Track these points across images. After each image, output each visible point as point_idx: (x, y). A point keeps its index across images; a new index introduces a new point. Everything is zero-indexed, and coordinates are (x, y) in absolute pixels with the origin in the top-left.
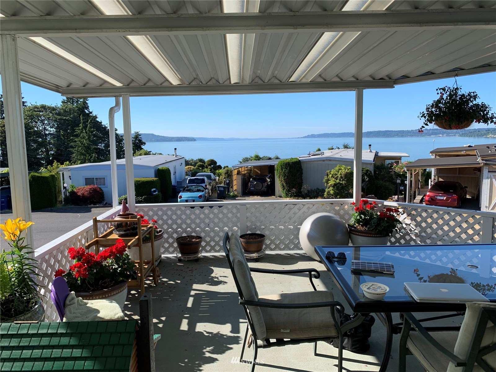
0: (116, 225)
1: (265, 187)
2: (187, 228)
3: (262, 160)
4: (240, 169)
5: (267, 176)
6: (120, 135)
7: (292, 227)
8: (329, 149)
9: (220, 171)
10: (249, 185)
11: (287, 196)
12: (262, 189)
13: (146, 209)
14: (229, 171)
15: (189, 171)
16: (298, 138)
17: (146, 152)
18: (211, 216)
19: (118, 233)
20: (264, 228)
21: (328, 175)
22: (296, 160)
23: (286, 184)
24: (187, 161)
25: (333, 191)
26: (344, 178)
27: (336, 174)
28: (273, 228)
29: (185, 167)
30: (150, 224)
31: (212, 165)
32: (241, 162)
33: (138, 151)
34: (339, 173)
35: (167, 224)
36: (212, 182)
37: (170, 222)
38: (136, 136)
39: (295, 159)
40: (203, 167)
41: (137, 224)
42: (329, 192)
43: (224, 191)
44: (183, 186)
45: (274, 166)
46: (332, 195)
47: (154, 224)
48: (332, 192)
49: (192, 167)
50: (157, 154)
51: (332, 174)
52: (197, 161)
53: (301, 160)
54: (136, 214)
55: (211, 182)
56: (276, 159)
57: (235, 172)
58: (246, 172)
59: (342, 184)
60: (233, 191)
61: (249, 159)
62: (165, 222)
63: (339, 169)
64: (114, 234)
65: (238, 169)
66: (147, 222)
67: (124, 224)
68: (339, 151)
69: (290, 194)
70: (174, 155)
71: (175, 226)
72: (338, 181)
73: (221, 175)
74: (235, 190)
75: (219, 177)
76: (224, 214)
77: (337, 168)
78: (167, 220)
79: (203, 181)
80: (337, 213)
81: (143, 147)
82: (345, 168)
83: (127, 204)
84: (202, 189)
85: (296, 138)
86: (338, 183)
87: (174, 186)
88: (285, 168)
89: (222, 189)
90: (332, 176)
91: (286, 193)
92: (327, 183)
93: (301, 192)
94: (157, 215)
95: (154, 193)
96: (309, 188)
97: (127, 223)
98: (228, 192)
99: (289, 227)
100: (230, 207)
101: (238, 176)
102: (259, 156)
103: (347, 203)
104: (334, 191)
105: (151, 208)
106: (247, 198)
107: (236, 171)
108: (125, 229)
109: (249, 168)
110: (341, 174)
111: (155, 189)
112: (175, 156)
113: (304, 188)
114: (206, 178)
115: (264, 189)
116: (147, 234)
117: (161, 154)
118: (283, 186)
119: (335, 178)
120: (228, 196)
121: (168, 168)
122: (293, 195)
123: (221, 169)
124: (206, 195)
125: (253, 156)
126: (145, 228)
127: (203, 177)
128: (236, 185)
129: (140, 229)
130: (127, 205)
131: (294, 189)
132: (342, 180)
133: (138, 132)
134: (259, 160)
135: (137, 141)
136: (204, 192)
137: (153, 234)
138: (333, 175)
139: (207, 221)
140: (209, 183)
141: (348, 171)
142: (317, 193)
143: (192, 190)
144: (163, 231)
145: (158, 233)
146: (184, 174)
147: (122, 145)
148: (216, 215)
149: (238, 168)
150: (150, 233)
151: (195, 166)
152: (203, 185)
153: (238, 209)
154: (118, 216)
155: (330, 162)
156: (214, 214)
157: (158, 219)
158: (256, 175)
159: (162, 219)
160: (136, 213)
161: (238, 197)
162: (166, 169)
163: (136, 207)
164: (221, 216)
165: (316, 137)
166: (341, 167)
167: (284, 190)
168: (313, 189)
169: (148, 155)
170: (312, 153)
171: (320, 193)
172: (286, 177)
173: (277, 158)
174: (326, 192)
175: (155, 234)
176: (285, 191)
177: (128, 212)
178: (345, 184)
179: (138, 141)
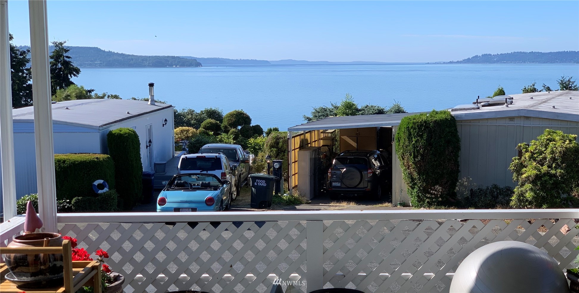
0: (12, 260)
1: (368, 181)
2: (179, 273)
3: (362, 114)
4: (308, 136)
5: (372, 153)
6: (18, 50)
7: (432, 274)
8: (526, 91)
9: (259, 140)
10: (329, 175)
11: (420, 203)
12: (361, 186)
13: (81, 225)
14: (281, 140)
15: (182, 140)
16: (451, 63)
17: (81, 92)
18: (238, 245)
19: (16, 280)
20: (366, 276)
21: (520, 154)
22: (444, 116)
23: (419, 174)
24: (179, 115)
25: (532, 194)
26: (559, 161)
27: (541, 153)
28: (386, 277)
29: (175, 130)
30: (92, 260)
31: (240, 125)
32: (309, 119)
33: (63, 90)
34: (549, 150)
35: (132, 261)
36: (239, 166)
37: (139, 257)
38: (58, 51)
39: (441, 112)
40: (216, 129)
41: (61, 260)
42: (522, 194)
43: (268, 189)
44: (168, 174)
45: (391, 129)
46: (530, 202)
47: (101, 261)
48: (529, 195)
49: (191, 129)
50: (106, 97)
51: (531, 152)
52: (203, 116)
53: (457, 116)
54: (60, 235)
55: (235, 167)
56: (396, 112)
57: (296, 143)
58: (322, 143)
59: (555, 175)
60: (289, 190)
61: (331, 112)
62: (128, 258)
63: (547, 140)
64: (7, 281)
65: (302, 137)
66: (85, 255)
67: (30, 259)
68: (550, 96)
69: (427, 198)
70: (147, 100)
71: (150, 269)
72: (545, 168)
73: (260, 149)
74: (293, 185)
75: (256, 155)
76: (267, 241)
77: (544, 137)
78: (133, 252)
79: (216, 163)
80: (542, 243)
81: (73, 79)
82: (563, 137)
83: (38, 213)
84: (214, 182)
85: (444, 63)
86: (544, 174)
87: (148, 175)
88: (418, 135)
89: (263, 184)
90: (532, 158)
91: (418, 196)
92: (519, 174)
93: (454, 195)
94: (108, 239)
95: (100, 192)
96: (475, 186)
97: (37, 257)
98: (278, 190)
99: (425, 274)
100: (282, 224)
101: (302, 152)
102: (353, 105)
103: (566, 219)
104: (535, 193)
105: (93, 224)
106: (322, 206)
107: (298, 140)
108: (34, 271)
109: (330, 135)
110: (552, 152)
111: (101, 181)
112: (149, 103)
113: (462, 185)
114: (223, 157)
115: (366, 185)
116: (86, 285)
117: (116, 97)
118: (413, 179)
119: (538, 163)
120: (276, 200)
121: (134, 132)
122: (435, 202)
123: (260, 135)
124: (224, 198)
125: (339, 105)
126: (80, 270)
127: (217, 155)
128: (296, 175)
129: (68, 271)
130: (38, 215)
131: (437, 187)
132: (554, 165)
133: (61, 44)
134: (353, 114)
135: (59, 66)
136: (217, 192)
137: (100, 284)
138: (533, 154)
139: (227, 256)
140: (232, 169)
141: (571, 145)
142: (493, 196)
143: (191, 186)
144: (123, 278)
145: (112, 283)
146: (171, 146)
147: (23, 73)
148: (249, 244)
149: (302, 132)
150: (92, 282)
151: (197, 128)
152: (218, 173)
153: (302, 230)
154: (16, 238)
155: (527, 123)
156: (245, 241)
157: (112, 250)
158: (347, 152)
159: (120, 250)
160: (59, 232)
161: (300, 203)
162: (129, 134)
163: (60, 219)
164: (261, 245)
165: (494, 62)
166: (555, 135)
167: (413, 188)
168: (484, 188)
169: (85, 98)
170: (483, 99)
171: (500, 197)
172: (419, 158)
173: (399, 111)
174: (515, 196)
175: (103, 284)
176: (415, 190)
177: (40, 231)
178: (562, 176)
179: (62, 64)
